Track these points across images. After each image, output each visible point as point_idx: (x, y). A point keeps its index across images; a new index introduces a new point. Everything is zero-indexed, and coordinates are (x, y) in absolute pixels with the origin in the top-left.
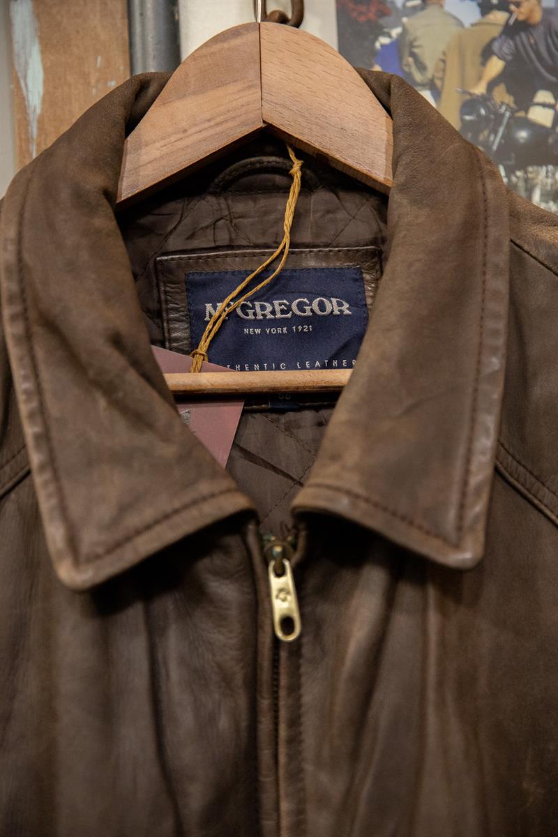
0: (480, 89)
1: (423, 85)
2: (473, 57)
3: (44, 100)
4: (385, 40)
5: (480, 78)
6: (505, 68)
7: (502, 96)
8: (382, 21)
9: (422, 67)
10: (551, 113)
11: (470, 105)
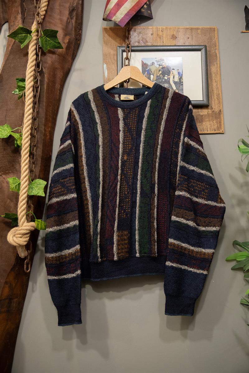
0: (159, 75)
2: (158, 71)
3: (107, 76)
4: (147, 69)
5: (159, 74)
6: (162, 72)
7: (161, 75)
8: (147, 67)
9: (152, 72)
10: (167, 78)
11: (157, 77)
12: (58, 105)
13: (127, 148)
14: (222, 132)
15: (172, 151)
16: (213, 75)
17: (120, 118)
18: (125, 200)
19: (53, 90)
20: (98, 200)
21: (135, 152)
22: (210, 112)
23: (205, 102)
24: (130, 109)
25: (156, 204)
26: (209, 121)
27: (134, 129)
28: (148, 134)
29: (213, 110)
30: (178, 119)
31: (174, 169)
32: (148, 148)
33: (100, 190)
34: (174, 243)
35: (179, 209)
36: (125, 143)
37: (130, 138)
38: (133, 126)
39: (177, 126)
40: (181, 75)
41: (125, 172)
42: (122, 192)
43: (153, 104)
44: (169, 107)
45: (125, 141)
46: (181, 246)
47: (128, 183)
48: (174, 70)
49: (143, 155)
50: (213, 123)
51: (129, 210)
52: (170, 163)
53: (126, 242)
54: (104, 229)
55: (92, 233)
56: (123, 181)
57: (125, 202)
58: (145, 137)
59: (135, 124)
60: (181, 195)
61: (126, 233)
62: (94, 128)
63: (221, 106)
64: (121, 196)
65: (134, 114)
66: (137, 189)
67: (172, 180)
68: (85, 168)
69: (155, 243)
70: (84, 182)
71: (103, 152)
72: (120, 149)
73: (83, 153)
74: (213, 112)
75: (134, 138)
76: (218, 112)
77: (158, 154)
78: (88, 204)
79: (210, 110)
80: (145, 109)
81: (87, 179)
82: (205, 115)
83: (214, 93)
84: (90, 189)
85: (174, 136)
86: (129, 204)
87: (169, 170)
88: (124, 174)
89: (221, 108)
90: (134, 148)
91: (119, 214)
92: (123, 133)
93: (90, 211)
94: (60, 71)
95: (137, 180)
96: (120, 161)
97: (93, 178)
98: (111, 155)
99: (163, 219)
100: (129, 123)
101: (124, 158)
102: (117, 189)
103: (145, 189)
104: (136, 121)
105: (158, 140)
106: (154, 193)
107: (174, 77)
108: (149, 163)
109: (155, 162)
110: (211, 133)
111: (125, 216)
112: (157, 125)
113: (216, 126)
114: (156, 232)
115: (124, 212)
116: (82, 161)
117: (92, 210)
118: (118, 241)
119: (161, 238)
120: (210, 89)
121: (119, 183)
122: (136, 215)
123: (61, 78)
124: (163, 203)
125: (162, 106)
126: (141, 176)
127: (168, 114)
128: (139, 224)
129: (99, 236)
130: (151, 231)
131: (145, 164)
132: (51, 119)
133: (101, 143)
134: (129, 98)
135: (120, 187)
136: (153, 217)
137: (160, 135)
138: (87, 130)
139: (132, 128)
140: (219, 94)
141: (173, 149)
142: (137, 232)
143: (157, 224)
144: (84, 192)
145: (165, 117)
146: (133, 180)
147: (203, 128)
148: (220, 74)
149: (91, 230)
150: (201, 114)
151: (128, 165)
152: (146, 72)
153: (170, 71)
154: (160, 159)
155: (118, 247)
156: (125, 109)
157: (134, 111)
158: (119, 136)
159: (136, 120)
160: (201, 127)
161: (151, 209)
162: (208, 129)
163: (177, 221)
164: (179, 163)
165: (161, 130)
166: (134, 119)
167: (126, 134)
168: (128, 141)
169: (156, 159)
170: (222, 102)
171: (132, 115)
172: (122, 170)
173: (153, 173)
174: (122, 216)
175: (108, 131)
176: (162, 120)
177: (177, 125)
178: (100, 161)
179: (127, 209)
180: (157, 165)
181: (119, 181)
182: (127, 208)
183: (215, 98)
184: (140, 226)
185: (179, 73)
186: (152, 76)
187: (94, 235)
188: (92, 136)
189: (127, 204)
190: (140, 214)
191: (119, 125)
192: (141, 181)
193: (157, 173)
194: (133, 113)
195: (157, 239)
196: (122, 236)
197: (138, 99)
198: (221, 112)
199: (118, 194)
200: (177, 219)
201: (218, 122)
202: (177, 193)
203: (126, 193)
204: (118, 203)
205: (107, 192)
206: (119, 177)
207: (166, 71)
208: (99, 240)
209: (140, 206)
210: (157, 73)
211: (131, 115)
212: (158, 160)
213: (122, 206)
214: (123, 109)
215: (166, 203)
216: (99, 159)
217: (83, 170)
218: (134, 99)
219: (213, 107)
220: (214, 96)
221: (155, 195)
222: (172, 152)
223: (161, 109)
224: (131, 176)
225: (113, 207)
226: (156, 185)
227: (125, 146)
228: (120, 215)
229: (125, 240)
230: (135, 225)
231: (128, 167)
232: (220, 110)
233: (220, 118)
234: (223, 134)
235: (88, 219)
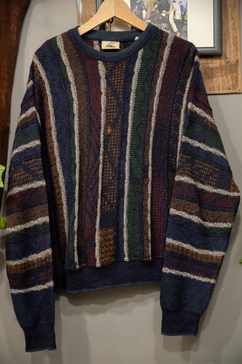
0: (154, 10)
1: (144, 9)
2: (153, 5)
3: (82, 12)
4: (138, 1)
5: (154, 8)
6: (158, 7)
7: (157, 11)
9: (144, 6)
10: (165, 14)
11: (152, 13)
12: (15, 54)
13: (112, 117)
14: (239, 92)
15: (171, 120)
16: (230, 9)
17: (102, 76)
18: (109, 188)
19: (8, 34)
20: (75, 189)
21: (122, 123)
22: (224, 64)
23: (217, 50)
24: (114, 62)
25: (149, 192)
26: (222, 76)
27: (120, 91)
28: (139, 98)
29: (228, 60)
30: (179, 75)
31: (174, 145)
32: (139, 117)
33: (76, 176)
34: (173, 244)
35: (180, 199)
36: (109, 111)
37: (115, 104)
38: (118, 87)
39: (177, 85)
40: (184, 10)
41: (109, 150)
42: (106, 177)
43: (146, 55)
44: (168, 59)
45: (109, 108)
46: (182, 248)
47: (112, 165)
48: (175, 2)
49: (133, 126)
50: (227, 78)
51: (115, 201)
52: (168, 137)
53: (111, 242)
54: (82, 226)
55: (67, 231)
56: (107, 162)
57: (109, 190)
58: (135, 102)
59: (122, 84)
60: (182, 181)
61: (111, 230)
62: (66, 89)
63: (239, 55)
64: (104, 182)
65: (120, 69)
66: (124, 173)
67: (171, 159)
68: (56, 144)
69: (149, 243)
70: (55, 164)
71: (79, 123)
72: (102, 119)
73: (52, 125)
74: (227, 63)
75: (121, 104)
76: (234, 63)
77: (153, 125)
78: (61, 194)
79: (223, 61)
80: (135, 63)
81: (58, 160)
82: (217, 68)
83: (229, 36)
84: (63, 173)
85: (174, 100)
86: (115, 192)
87: (167, 147)
88: (107, 152)
89: (238, 58)
90: (120, 117)
91: (101, 206)
92: (106, 97)
93: (64, 202)
94: (16, 5)
95: (125, 161)
96: (102, 136)
97: (67, 159)
98: (90, 127)
99: (159, 212)
100: (113, 82)
101: (107, 132)
102: (98, 174)
103: (135, 173)
104: (122, 79)
105: (153, 105)
106: (147, 177)
107: (174, 14)
108: (140, 138)
109: (149, 136)
110: (224, 93)
111: (109, 208)
112: (151, 84)
113: (231, 83)
114: (149, 229)
115: (109, 203)
116: (51, 136)
117: (67, 201)
118: (101, 242)
119: (156, 236)
120: (224, 29)
121: (101, 166)
122: (124, 207)
123: (18, 15)
124: (160, 191)
125: (157, 57)
126: (131, 155)
127: (166, 68)
128: (128, 219)
129: (76, 236)
130: (143, 227)
131: (136, 138)
132: (6, 76)
133: (76, 111)
134: (113, 45)
135: (103, 170)
136: (147, 209)
137: (155, 99)
138: (57, 93)
139: (118, 90)
140: (236, 37)
141: (173, 117)
142: (125, 229)
143: (151, 219)
144: (56, 177)
145: (161, 73)
146: (120, 162)
147: (213, 87)
148: (239, 8)
149: (66, 228)
150: (212, 66)
151: (112, 140)
152: (137, 7)
153: (170, 4)
154: (155, 132)
155: (101, 251)
156: (107, 62)
157: (120, 65)
158: (100, 101)
159: (122, 77)
160: (211, 85)
161: (143, 200)
162: (220, 88)
163: (177, 215)
164: (180, 137)
165: (157, 92)
166: (121, 76)
167: (110, 98)
168: (112, 107)
169: (150, 131)
170: (240, 49)
171: (118, 71)
172: (105, 147)
173: (146, 150)
174: (106, 209)
175: (86, 94)
176: (158, 77)
177: (179, 84)
178: (76, 135)
179: (111, 200)
180: (151, 139)
181: (101, 163)
182: (112, 198)
183: (231, 43)
184: (129, 222)
185: (182, 7)
186: (144, 12)
187: (69, 235)
188: (64, 101)
189: (112, 193)
190: (129, 206)
191: (99, 86)
192: (130, 162)
193: (150, 151)
194: (118, 69)
195: (151, 238)
196: (106, 235)
197: (125, 47)
198: (238, 63)
199: (100, 181)
200: (178, 213)
201: (234, 77)
202: (178, 178)
203: (111, 178)
204: (100, 193)
205: (85, 177)
206: (101, 158)
207: (163, 4)
208: (76, 241)
209: (129, 196)
210: (151, 8)
211: (116, 70)
212: (152, 133)
213: (105, 196)
214: (105, 63)
215: (163, 190)
216: (74, 134)
217: (52, 148)
218: (120, 47)
219: (228, 56)
220: (229, 40)
221: (149, 180)
222: (171, 122)
223: (156, 62)
224: (117, 155)
225: (94, 198)
226: (150, 168)
227: (109, 114)
228: (103, 207)
229: (110, 240)
230: (123, 220)
231: (113, 143)
232: (237, 60)
233: (236, 72)
234: (240, 93)
235: (61, 212)
